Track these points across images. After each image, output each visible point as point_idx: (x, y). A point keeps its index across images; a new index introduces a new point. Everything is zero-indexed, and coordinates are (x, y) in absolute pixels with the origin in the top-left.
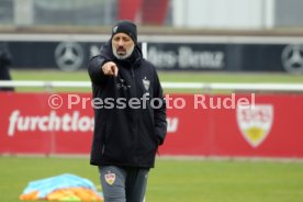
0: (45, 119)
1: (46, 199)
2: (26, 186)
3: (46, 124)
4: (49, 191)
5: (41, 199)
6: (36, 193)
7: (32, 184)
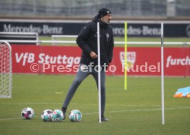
0: (184, 60)
1: (186, 97)
2: (177, 91)
3: (184, 62)
4: (187, 93)
5: (183, 97)
6: (181, 94)
7: (179, 90)
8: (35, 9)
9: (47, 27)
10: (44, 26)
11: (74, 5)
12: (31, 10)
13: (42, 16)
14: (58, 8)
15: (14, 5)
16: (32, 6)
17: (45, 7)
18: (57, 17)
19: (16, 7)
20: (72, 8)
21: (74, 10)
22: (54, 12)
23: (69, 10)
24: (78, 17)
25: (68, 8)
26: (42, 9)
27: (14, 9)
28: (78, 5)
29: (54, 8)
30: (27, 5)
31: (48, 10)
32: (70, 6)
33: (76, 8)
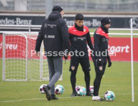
8: (86, 6)
9: (96, 21)
10: (94, 20)
11: (119, 2)
12: (83, 7)
13: (92, 12)
14: (105, 5)
15: (69, 2)
16: (84, 3)
17: (94, 4)
18: (104, 12)
19: (71, 4)
20: (116, 5)
21: (118, 7)
22: (102, 8)
23: (114, 7)
24: (122, 12)
25: (113, 5)
26: (92, 6)
27: (69, 6)
28: (122, 3)
29: (102, 5)
30: (80, 3)
31: (97, 7)
32: (114, 3)
33: (120, 5)
